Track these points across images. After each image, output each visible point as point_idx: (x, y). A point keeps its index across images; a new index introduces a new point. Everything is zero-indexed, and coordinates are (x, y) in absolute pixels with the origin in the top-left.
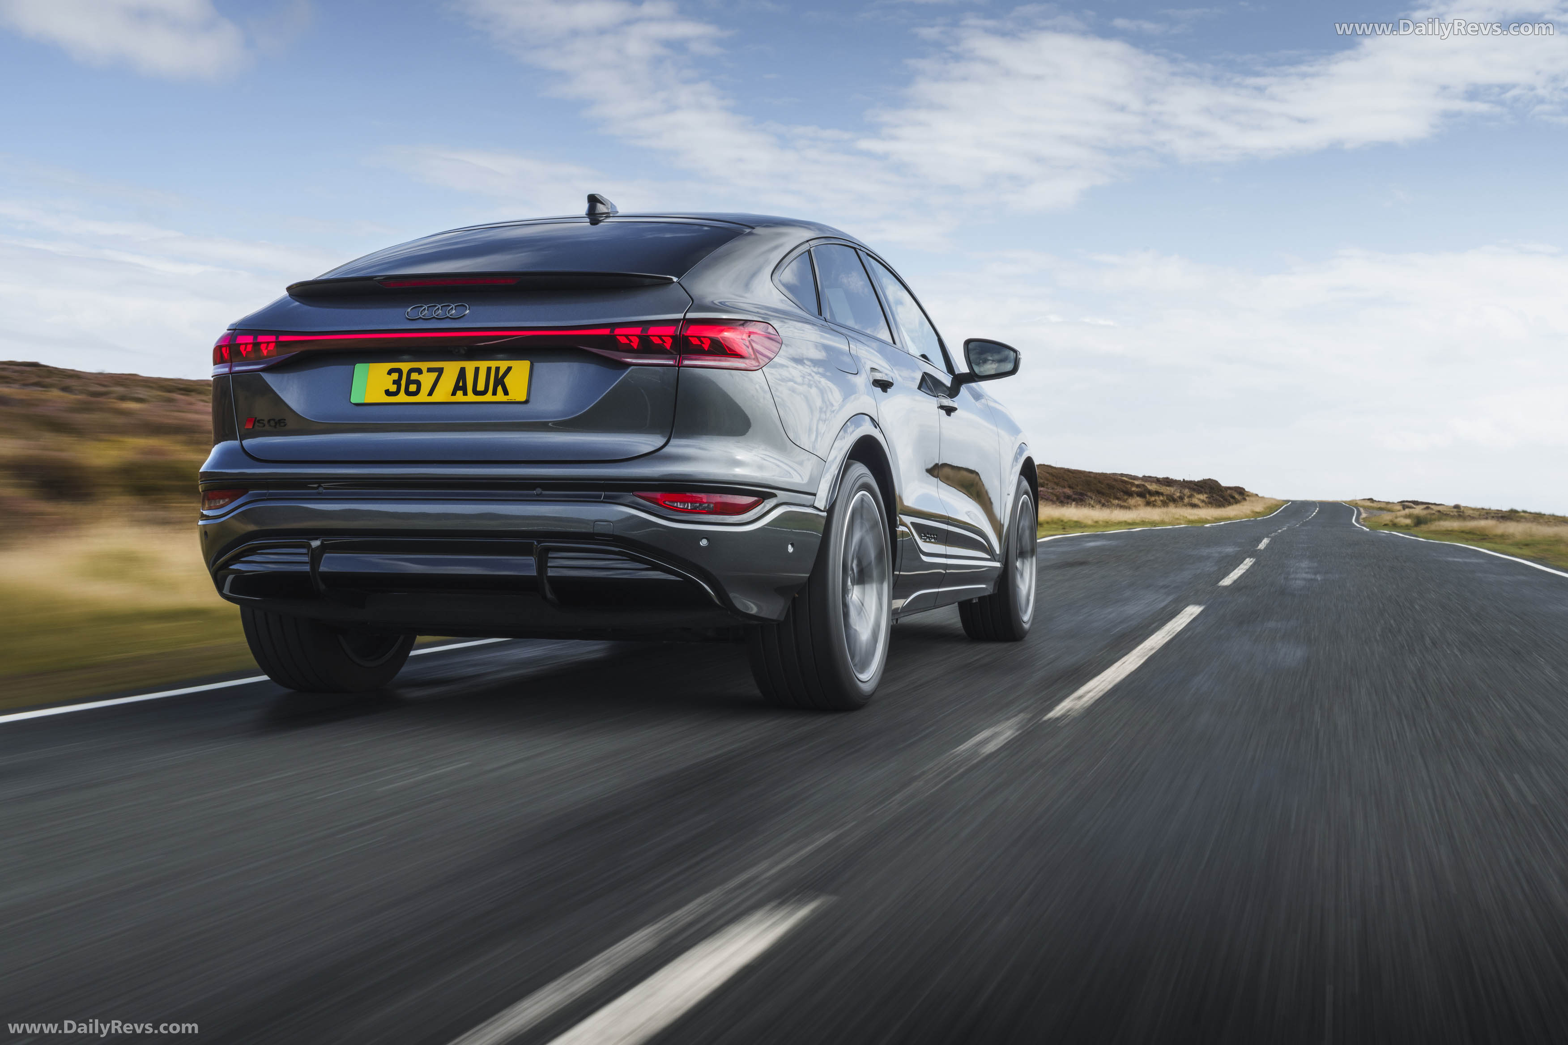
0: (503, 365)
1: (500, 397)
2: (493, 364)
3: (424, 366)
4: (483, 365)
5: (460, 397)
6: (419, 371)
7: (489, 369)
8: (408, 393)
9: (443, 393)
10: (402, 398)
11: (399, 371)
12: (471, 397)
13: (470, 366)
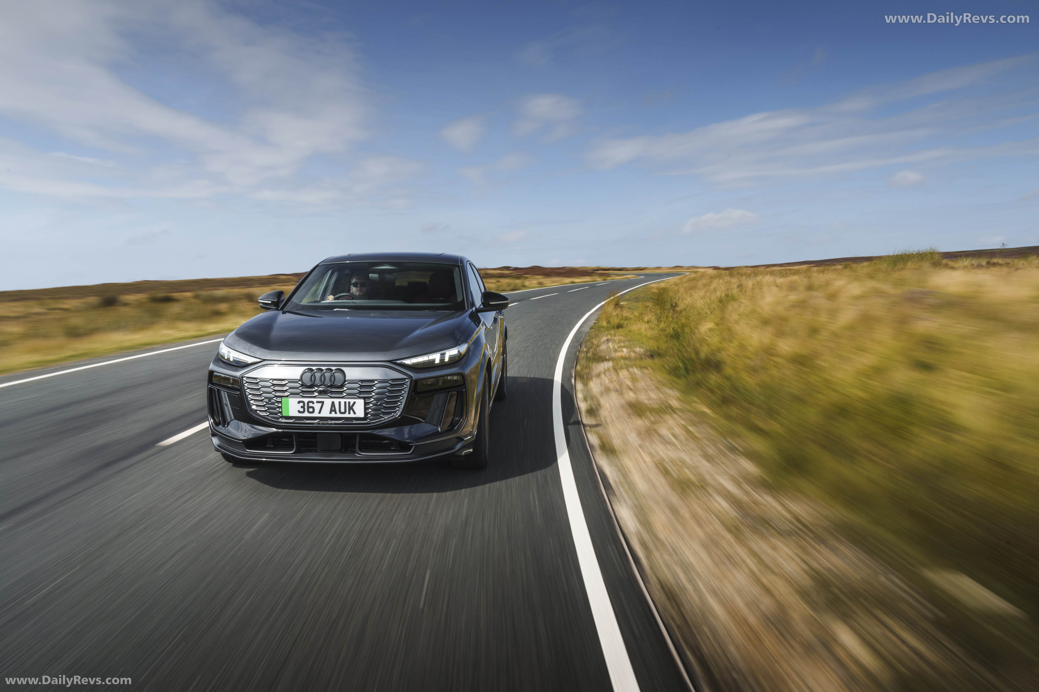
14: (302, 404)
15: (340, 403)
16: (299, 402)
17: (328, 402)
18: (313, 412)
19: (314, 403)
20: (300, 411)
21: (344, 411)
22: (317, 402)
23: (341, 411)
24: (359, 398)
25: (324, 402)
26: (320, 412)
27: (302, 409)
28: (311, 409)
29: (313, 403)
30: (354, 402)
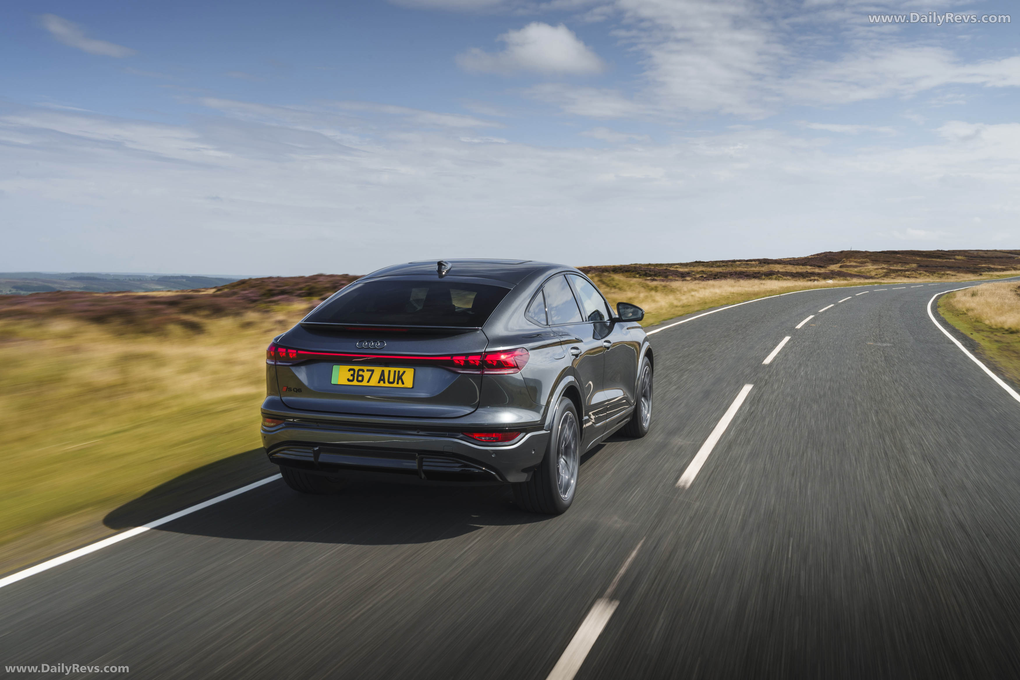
0: (402, 370)
1: (401, 385)
2: (397, 369)
3: (365, 368)
4: (393, 369)
5: (382, 384)
6: (363, 371)
7: (395, 371)
8: (358, 381)
9: (374, 382)
10: (355, 383)
11: (354, 370)
12: (387, 384)
13: (386, 370)
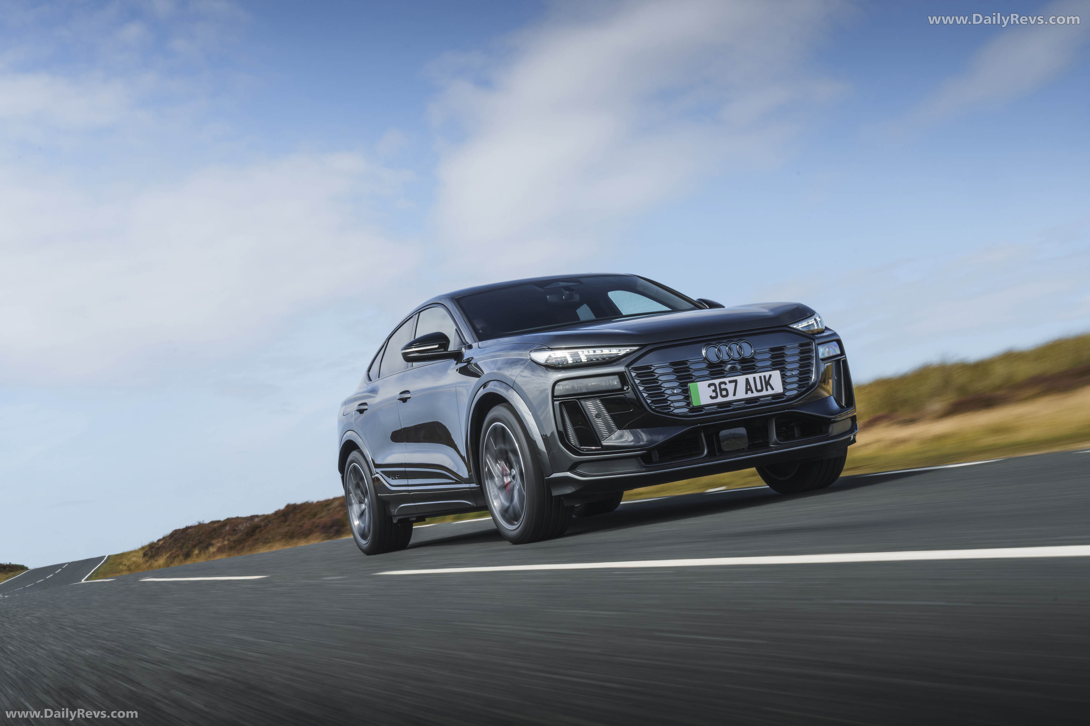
14: (713, 388)
15: (754, 378)
16: (710, 385)
17: (741, 379)
18: (727, 395)
19: (727, 384)
20: (713, 396)
21: (761, 389)
22: (730, 382)
23: (758, 389)
24: (774, 369)
25: (737, 380)
26: (734, 395)
27: (714, 393)
28: (723, 392)
29: (725, 383)
30: (770, 375)
